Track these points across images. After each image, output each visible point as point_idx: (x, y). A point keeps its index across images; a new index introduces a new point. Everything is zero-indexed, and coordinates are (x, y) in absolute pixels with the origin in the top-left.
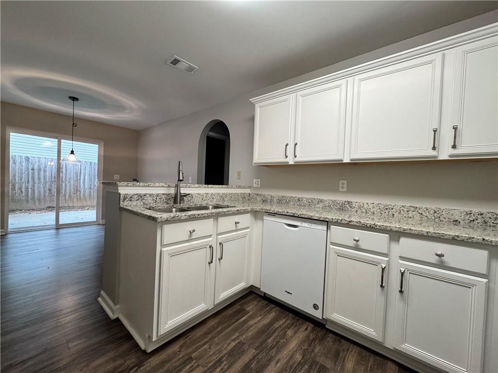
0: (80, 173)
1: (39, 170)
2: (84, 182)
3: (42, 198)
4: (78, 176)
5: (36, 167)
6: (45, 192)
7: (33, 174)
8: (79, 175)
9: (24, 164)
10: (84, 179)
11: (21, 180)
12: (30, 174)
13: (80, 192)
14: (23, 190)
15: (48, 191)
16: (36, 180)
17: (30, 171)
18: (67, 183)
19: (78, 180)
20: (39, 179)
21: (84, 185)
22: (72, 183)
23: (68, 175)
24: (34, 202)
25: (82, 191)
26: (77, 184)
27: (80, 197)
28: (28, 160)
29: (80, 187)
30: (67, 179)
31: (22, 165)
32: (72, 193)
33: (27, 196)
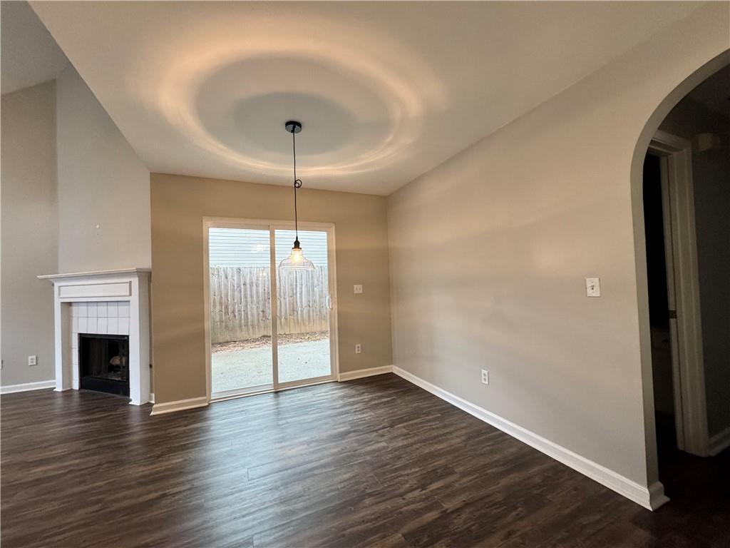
0: (296, 285)
1: (251, 284)
2: (301, 298)
3: (256, 323)
4: (293, 288)
5: (248, 281)
6: (258, 315)
7: (245, 290)
8: (294, 286)
9: (235, 278)
10: (301, 293)
11: (234, 300)
12: (242, 290)
13: (297, 312)
14: (236, 314)
15: (261, 313)
16: (249, 300)
17: (242, 286)
18: (282, 299)
19: (293, 295)
20: (252, 297)
21: (301, 302)
22: (287, 300)
23: (282, 288)
24: (248, 330)
25: (299, 312)
26: (293, 300)
27: (298, 320)
28: (240, 272)
29: (297, 305)
30: (282, 294)
31: (234, 280)
32: (288, 315)
33: (240, 320)
